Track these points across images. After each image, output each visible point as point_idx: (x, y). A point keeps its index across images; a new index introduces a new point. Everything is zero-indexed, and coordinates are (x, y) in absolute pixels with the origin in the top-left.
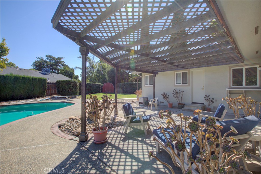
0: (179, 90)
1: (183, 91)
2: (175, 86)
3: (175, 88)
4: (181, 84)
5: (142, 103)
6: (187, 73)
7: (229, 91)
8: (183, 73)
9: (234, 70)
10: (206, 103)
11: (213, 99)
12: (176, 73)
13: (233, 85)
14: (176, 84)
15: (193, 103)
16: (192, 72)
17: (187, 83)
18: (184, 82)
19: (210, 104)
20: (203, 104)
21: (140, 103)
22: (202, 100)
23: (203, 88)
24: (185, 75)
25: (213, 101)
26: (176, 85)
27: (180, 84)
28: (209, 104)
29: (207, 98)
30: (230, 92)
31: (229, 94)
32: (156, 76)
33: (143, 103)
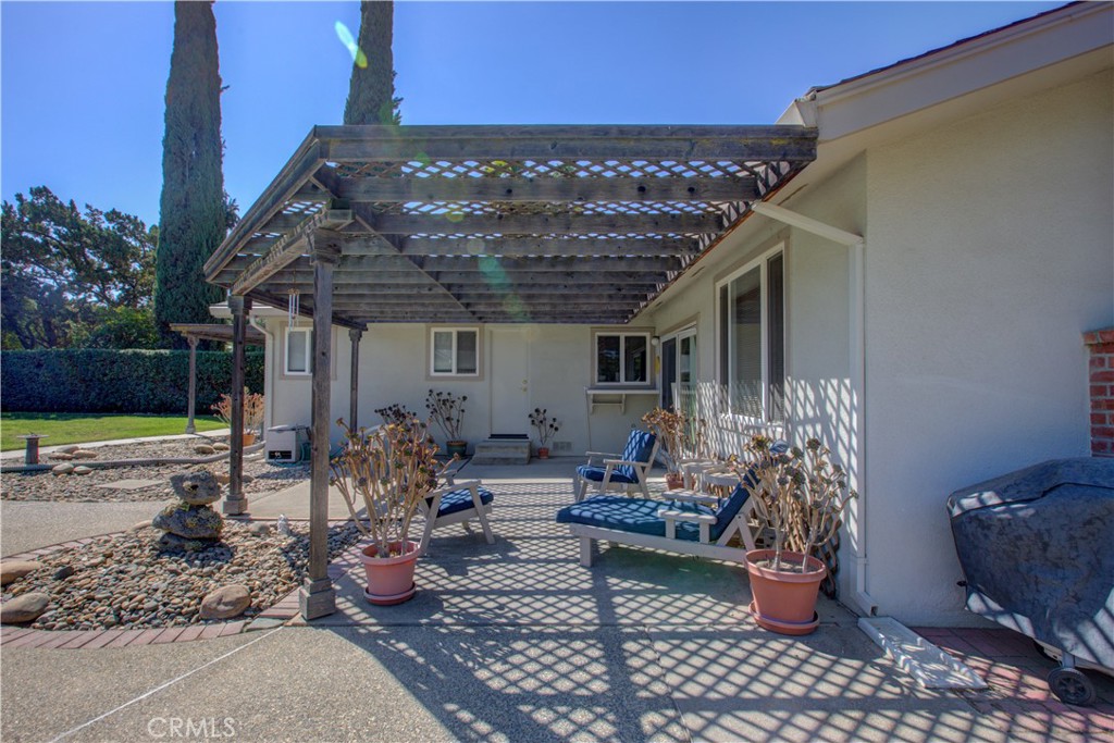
0: (449, 394)
1: (465, 398)
2: (428, 377)
3: (431, 385)
4: (454, 374)
5: (286, 455)
6: (474, 334)
7: (594, 395)
8: (460, 335)
9: (600, 338)
10: (533, 434)
11: (554, 420)
12: (434, 330)
13: (599, 381)
14: (436, 371)
15: (493, 436)
16: (491, 332)
17: (473, 371)
18: (464, 366)
19: (546, 436)
20: (525, 436)
21: (272, 455)
22: (523, 426)
23: (525, 386)
24: (467, 343)
25: (555, 425)
26: (433, 374)
27: (450, 371)
28: (543, 435)
29: (538, 417)
30: (596, 400)
31: (592, 405)
32: (362, 339)
33: (293, 455)
